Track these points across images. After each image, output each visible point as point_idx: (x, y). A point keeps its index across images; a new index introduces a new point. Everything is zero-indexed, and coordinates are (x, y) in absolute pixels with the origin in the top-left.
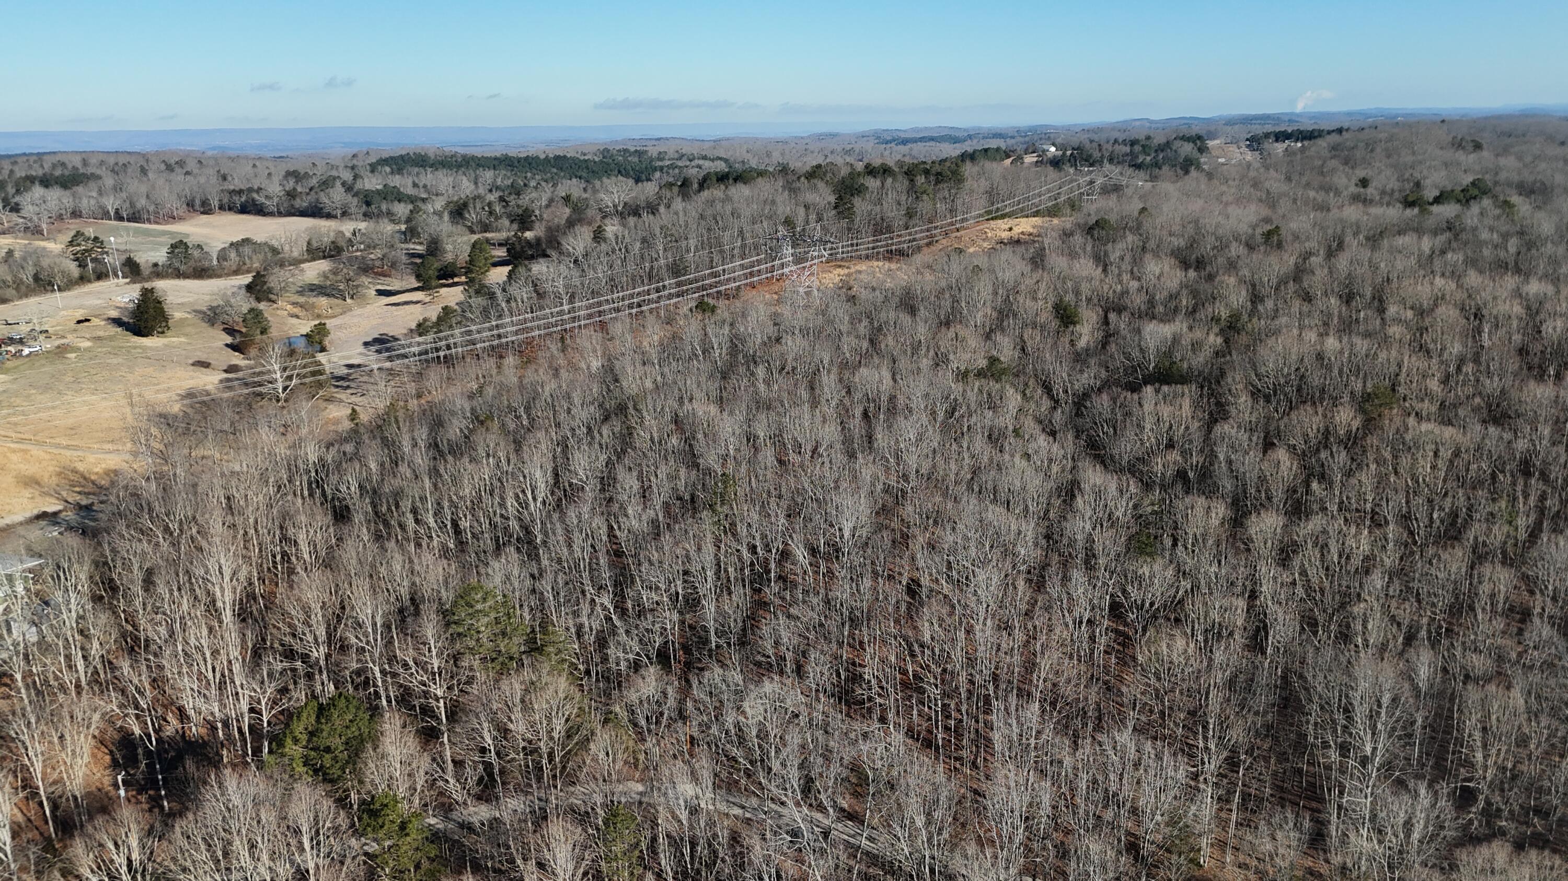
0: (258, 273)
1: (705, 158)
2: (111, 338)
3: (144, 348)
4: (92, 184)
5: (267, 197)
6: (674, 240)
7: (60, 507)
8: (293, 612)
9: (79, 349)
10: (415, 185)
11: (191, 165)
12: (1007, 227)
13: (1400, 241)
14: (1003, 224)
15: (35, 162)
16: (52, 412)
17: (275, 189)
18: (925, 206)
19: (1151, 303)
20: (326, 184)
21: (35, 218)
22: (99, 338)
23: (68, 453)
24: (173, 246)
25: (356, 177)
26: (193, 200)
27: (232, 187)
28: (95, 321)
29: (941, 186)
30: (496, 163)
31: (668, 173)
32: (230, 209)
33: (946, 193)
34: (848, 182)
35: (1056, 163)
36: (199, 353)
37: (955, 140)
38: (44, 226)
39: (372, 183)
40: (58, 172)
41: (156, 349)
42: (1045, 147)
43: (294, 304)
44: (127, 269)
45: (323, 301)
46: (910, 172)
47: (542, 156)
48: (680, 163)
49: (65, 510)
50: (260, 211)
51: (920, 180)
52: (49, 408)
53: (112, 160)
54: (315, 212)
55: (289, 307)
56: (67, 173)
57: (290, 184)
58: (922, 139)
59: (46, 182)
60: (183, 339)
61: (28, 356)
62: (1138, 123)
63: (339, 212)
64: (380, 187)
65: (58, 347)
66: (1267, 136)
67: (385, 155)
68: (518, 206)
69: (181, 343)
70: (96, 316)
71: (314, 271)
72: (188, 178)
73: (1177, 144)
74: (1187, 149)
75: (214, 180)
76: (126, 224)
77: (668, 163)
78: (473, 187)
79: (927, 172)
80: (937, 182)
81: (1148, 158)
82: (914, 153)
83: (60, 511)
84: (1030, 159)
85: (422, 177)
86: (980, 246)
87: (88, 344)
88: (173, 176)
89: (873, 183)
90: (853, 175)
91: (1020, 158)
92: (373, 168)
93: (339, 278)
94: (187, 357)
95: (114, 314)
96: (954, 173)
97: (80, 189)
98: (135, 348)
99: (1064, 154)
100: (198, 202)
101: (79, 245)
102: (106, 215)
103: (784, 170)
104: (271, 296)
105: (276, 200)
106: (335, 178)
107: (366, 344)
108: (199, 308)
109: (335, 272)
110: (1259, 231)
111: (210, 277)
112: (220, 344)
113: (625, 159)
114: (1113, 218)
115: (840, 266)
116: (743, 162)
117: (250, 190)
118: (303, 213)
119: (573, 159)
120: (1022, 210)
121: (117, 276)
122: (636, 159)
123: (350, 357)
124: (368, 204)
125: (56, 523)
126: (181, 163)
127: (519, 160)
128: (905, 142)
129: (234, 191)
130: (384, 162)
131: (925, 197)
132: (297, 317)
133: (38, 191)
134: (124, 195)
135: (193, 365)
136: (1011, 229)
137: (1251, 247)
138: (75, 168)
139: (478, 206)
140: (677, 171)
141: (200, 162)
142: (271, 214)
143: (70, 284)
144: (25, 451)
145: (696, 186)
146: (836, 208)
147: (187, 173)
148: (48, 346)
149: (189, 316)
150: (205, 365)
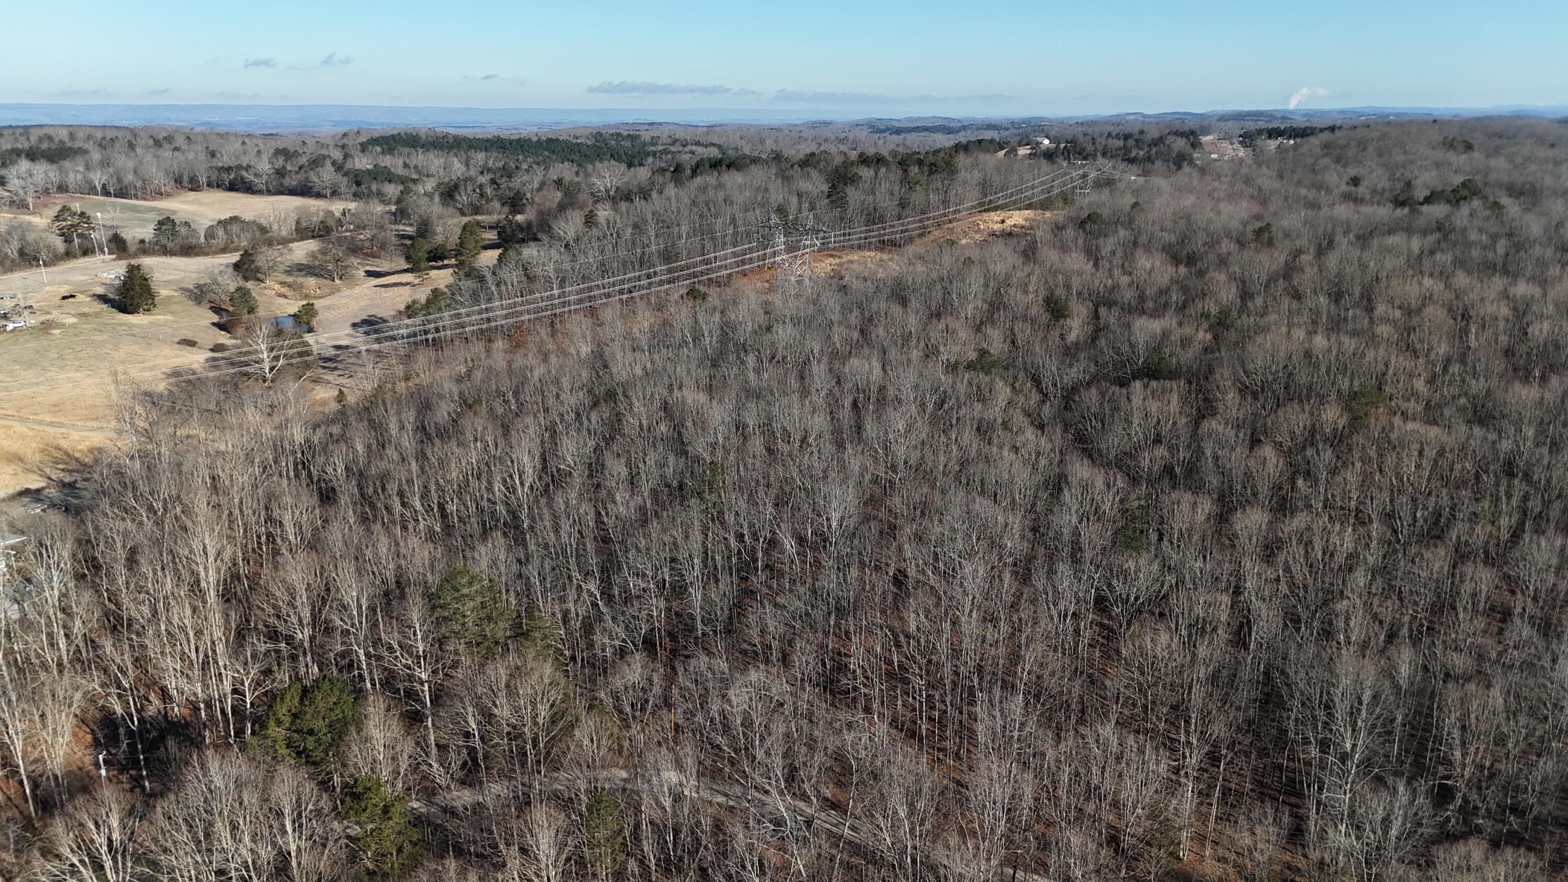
0: (246, 251)
1: (698, 143)
2: (97, 315)
3: (130, 326)
4: (80, 159)
5: (256, 175)
6: (665, 225)
7: (43, 484)
8: (278, 594)
9: (64, 325)
10: (406, 166)
11: (180, 141)
12: (999, 219)
13: (1391, 240)
14: (996, 216)
15: (21, 134)
16: (35, 389)
17: (264, 166)
18: (918, 197)
19: (1142, 298)
20: (316, 162)
21: (21, 192)
22: (84, 315)
23: (52, 430)
24: (161, 223)
25: (346, 156)
26: (181, 177)
27: (220, 164)
28: (81, 298)
29: (934, 177)
30: (488, 144)
31: (661, 158)
32: (218, 186)
33: (940, 185)
34: (841, 171)
35: (1049, 156)
36: (185, 332)
37: (947, 130)
38: (30, 200)
39: (362, 163)
40: (44, 146)
41: (141, 327)
42: (1039, 139)
43: (282, 283)
44: (113, 245)
45: (311, 281)
46: (904, 162)
47: (535, 139)
48: (673, 149)
49: (48, 487)
50: (249, 189)
51: (914, 170)
52: (32, 385)
53: (99, 135)
54: (304, 191)
55: (277, 286)
56: (53, 147)
57: (280, 162)
58: (916, 129)
59: (33, 155)
60: (169, 317)
61: (12, 331)
62: (1131, 117)
63: (329, 192)
64: (369, 167)
65: (43, 323)
66: (1260, 132)
67: (376, 135)
68: (509, 189)
69: (166, 321)
70: (81, 292)
71: (302, 250)
72: (176, 154)
73: (1171, 139)
74: (1180, 144)
75: (202, 156)
76: (113, 199)
77: (660, 148)
78: (464, 169)
79: (920, 163)
80: (931, 173)
81: (1142, 153)
82: (908, 143)
83: (43, 488)
84: (1023, 151)
85: (413, 157)
86: (972, 238)
87: (73, 320)
88: (161, 152)
89: (866, 173)
90: (847, 164)
91: (1014, 150)
92: (364, 147)
93: (328, 258)
94: (174, 336)
95: (100, 290)
96: (948, 164)
97: (67, 164)
98: (121, 325)
99: (1058, 147)
100: (186, 178)
101: (65, 220)
102: (92, 190)
103: (777, 157)
104: (259, 275)
105: (265, 178)
106: (324, 157)
107: (354, 325)
108: (185, 286)
109: (324, 252)
110: (1250, 228)
111: (197, 255)
112: (207, 322)
113: (618, 144)
114: (1105, 212)
115: (832, 256)
116: (736, 148)
117: (239, 167)
118: (292, 192)
119: (564, 141)
120: (1015, 202)
121: (103, 253)
122: (629, 144)
123: (337, 339)
124: (358, 184)
125: (39, 500)
126: (169, 139)
127: (511, 142)
128: (898, 131)
129: (222, 168)
130: (374, 141)
131: (918, 187)
132: (285, 297)
133: (24, 165)
134: (111, 170)
135: (179, 343)
136: (1003, 222)
137: (1241, 244)
138: (62, 142)
139: (470, 188)
140: (670, 156)
141: (188, 138)
142: (259, 192)
143: (55, 259)
144: (8, 428)
145: (688, 172)
146: (829, 197)
147: (175, 149)
148: (33, 321)
149: (175, 294)
150: (191, 343)
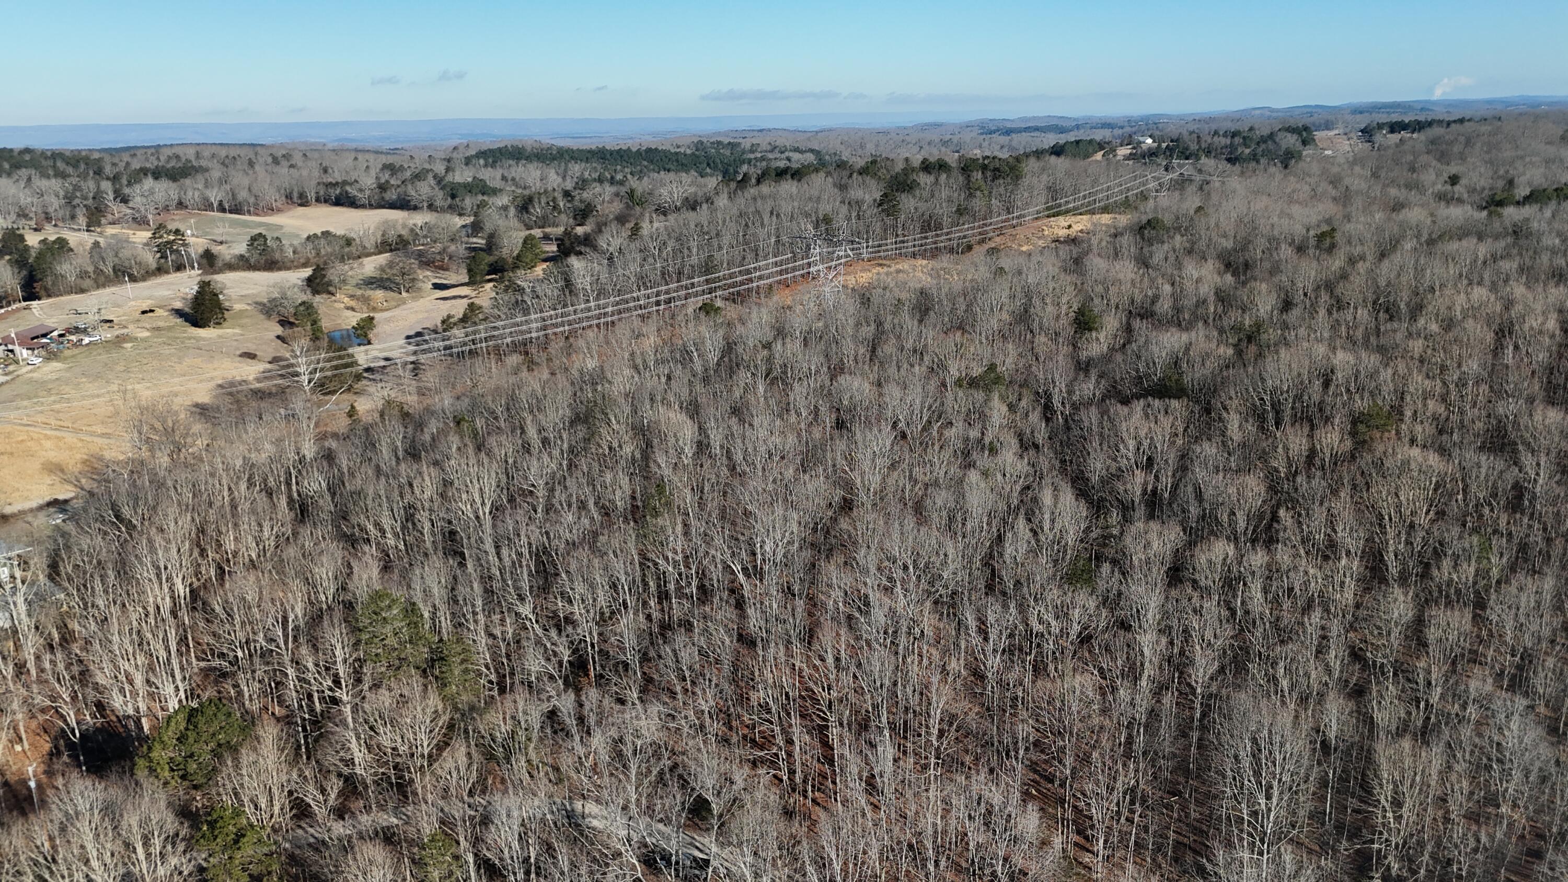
0: (318, 266)
1: (797, 150)
2: (170, 328)
3: (198, 339)
4: (200, 177)
5: (361, 190)
7: (72, 495)
9: (136, 339)
10: (504, 178)
11: (297, 159)
12: (1066, 224)
14: (1062, 221)
15: (152, 154)
16: (96, 400)
17: (369, 181)
18: (978, 203)
20: (418, 177)
21: (142, 209)
22: (158, 329)
23: (100, 441)
24: (253, 239)
25: (448, 170)
26: (291, 193)
27: (330, 180)
28: (160, 312)
29: (997, 182)
30: (589, 155)
31: (755, 166)
32: (326, 201)
33: (1002, 190)
34: (901, 179)
35: (1152, 154)
36: (249, 345)
38: (150, 217)
39: (462, 176)
40: (172, 163)
41: (209, 340)
42: (1141, 139)
43: (352, 297)
44: (204, 261)
45: (379, 294)
46: (967, 167)
47: (634, 150)
48: (770, 156)
49: (76, 498)
50: (349, 202)
51: (977, 175)
52: (93, 396)
53: (223, 153)
54: (403, 204)
55: (346, 300)
56: (180, 165)
57: (385, 176)
58: (1027, 129)
59: (157, 174)
60: (237, 331)
61: (87, 345)
63: (425, 204)
64: (470, 180)
65: (117, 337)
66: (1380, 126)
67: (484, 148)
68: (581, 201)
69: (234, 335)
70: (159, 307)
71: (371, 265)
72: (292, 170)
73: (1281, 135)
75: (316, 173)
76: (227, 215)
77: (759, 155)
78: (560, 180)
79: (984, 168)
80: (995, 178)
81: (1247, 151)
82: (1014, 144)
83: (72, 499)
85: (513, 170)
86: (1034, 245)
87: (147, 334)
88: (277, 169)
89: (925, 180)
90: (908, 169)
92: (468, 161)
93: (395, 271)
94: (238, 349)
95: (178, 305)
96: (1012, 169)
97: (188, 182)
98: (190, 338)
99: (1159, 146)
100: (295, 195)
101: (161, 237)
102: (209, 207)
103: (841, 165)
104: (331, 289)
105: (367, 193)
106: (428, 171)
107: (408, 337)
108: (259, 299)
109: (391, 265)
110: (1312, 233)
111: (280, 269)
112: (272, 335)
113: (718, 152)
114: (1167, 219)
115: (881, 265)
116: (835, 154)
117: (345, 183)
118: (392, 206)
119: (664, 151)
120: (1075, 209)
121: (193, 268)
122: (728, 153)
123: (389, 350)
124: (453, 197)
125: (63, 511)
126: (287, 157)
127: (611, 153)
128: (1008, 132)
129: (331, 183)
130: (482, 154)
131: (978, 193)
132: (353, 309)
133: (149, 182)
134: (228, 187)
135: (241, 356)
136: (1070, 227)
137: (1301, 249)
138: (189, 161)
139: (543, 201)
140: (764, 164)
141: (305, 155)
142: (363, 206)
143: (148, 274)
144: (58, 438)
145: (754, 181)
146: (880, 205)
147: (292, 166)
148: (109, 335)
149: (249, 308)
150: (251, 356)
